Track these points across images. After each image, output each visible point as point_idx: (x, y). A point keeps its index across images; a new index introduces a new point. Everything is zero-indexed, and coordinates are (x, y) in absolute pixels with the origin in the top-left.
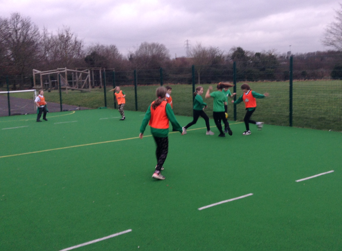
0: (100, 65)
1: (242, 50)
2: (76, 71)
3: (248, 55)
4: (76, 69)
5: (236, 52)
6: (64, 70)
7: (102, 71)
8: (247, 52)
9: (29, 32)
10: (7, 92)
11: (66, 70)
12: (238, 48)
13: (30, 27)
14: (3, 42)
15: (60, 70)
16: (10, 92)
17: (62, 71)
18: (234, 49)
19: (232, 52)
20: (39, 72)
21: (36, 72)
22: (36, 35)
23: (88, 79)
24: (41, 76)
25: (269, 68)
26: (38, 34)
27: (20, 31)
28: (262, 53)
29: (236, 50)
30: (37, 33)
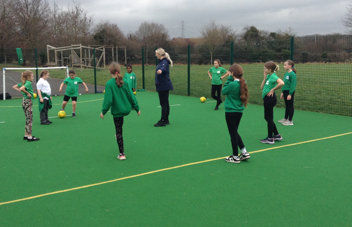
0: (110, 43)
1: (255, 29)
2: (89, 47)
3: (262, 35)
4: (89, 46)
5: (248, 31)
6: (79, 46)
7: (115, 49)
8: (261, 32)
9: (40, 8)
10: (36, 69)
11: (81, 47)
12: (251, 27)
13: (41, 2)
14: (13, 18)
15: (74, 47)
16: (39, 68)
17: (77, 48)
18: (247, 29)
19: (245, 31)
20: (53, 48)
21: (49, 48)
22: (46, 11)
23: (103, 57)
24: (56, 52)
25: (285, 48)
26: (49, 9)
27: (31, 6)
28: (277, 33)
29: (249, 29)
30: (47, 9)
